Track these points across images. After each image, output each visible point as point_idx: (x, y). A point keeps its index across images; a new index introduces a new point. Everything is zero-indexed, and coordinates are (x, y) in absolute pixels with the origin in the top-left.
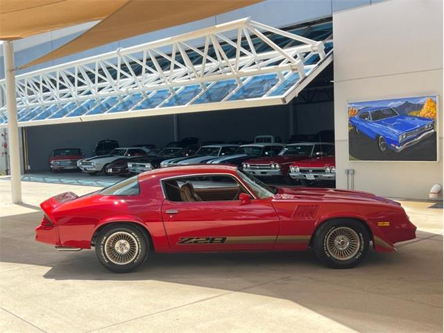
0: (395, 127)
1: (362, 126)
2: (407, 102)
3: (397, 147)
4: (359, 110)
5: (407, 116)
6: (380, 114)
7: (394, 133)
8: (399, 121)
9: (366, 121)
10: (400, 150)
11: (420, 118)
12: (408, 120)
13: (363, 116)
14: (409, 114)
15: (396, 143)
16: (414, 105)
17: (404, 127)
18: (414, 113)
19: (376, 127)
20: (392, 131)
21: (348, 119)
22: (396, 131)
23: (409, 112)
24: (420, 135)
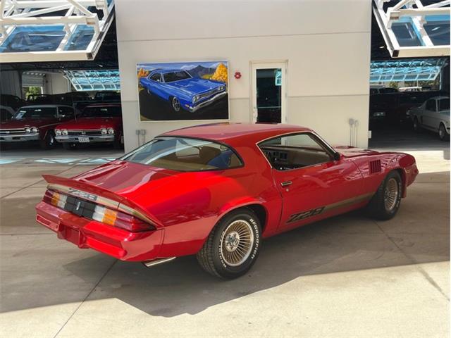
0: (189, 89)
1: (154, 87)
2: (200, 66)
3: (191, 108)
4: (150, 72)
5: (201, 79)
6: (172, 77)
7: (188, 94)
8: (192, 84)
9: (157, 83)
10: (194, 111)
11: (212, 81)
12: (201, 82)
13: (155, 77)
14: (202, 77)
15: (190, 103)
16: (207, 69)
17: (197, 89)
18: (207, 77)
19: (169, 88)
20: (185, 92)
21: (137, 81)
22: (190, 93)
23: (202, 75)
24: (213, 96)
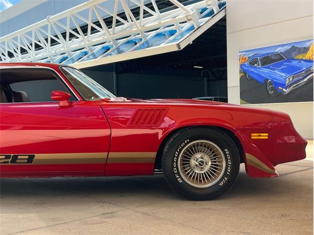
0: (283, 71)
1: (252, 72)
2: (293, 46)
3: (284, 90)
4: (249, 58)
5: (294, 59)
6: (268, 60)
7: (281, 76)
8: (286, 65)
9: (255, 67)
10: (287, 93)
11: (306, 61)
12: (294, 63)
13: (253, 62)
14: (295, 58)
15: (283, 85)
16: (301, 48)
17: (290, 70)
18: (300, 57)
19: (266, 72)
20: (279, 75)
21: (239, 67)
22: (283, 74)
23: (295, 56)
24: (306, 77)
